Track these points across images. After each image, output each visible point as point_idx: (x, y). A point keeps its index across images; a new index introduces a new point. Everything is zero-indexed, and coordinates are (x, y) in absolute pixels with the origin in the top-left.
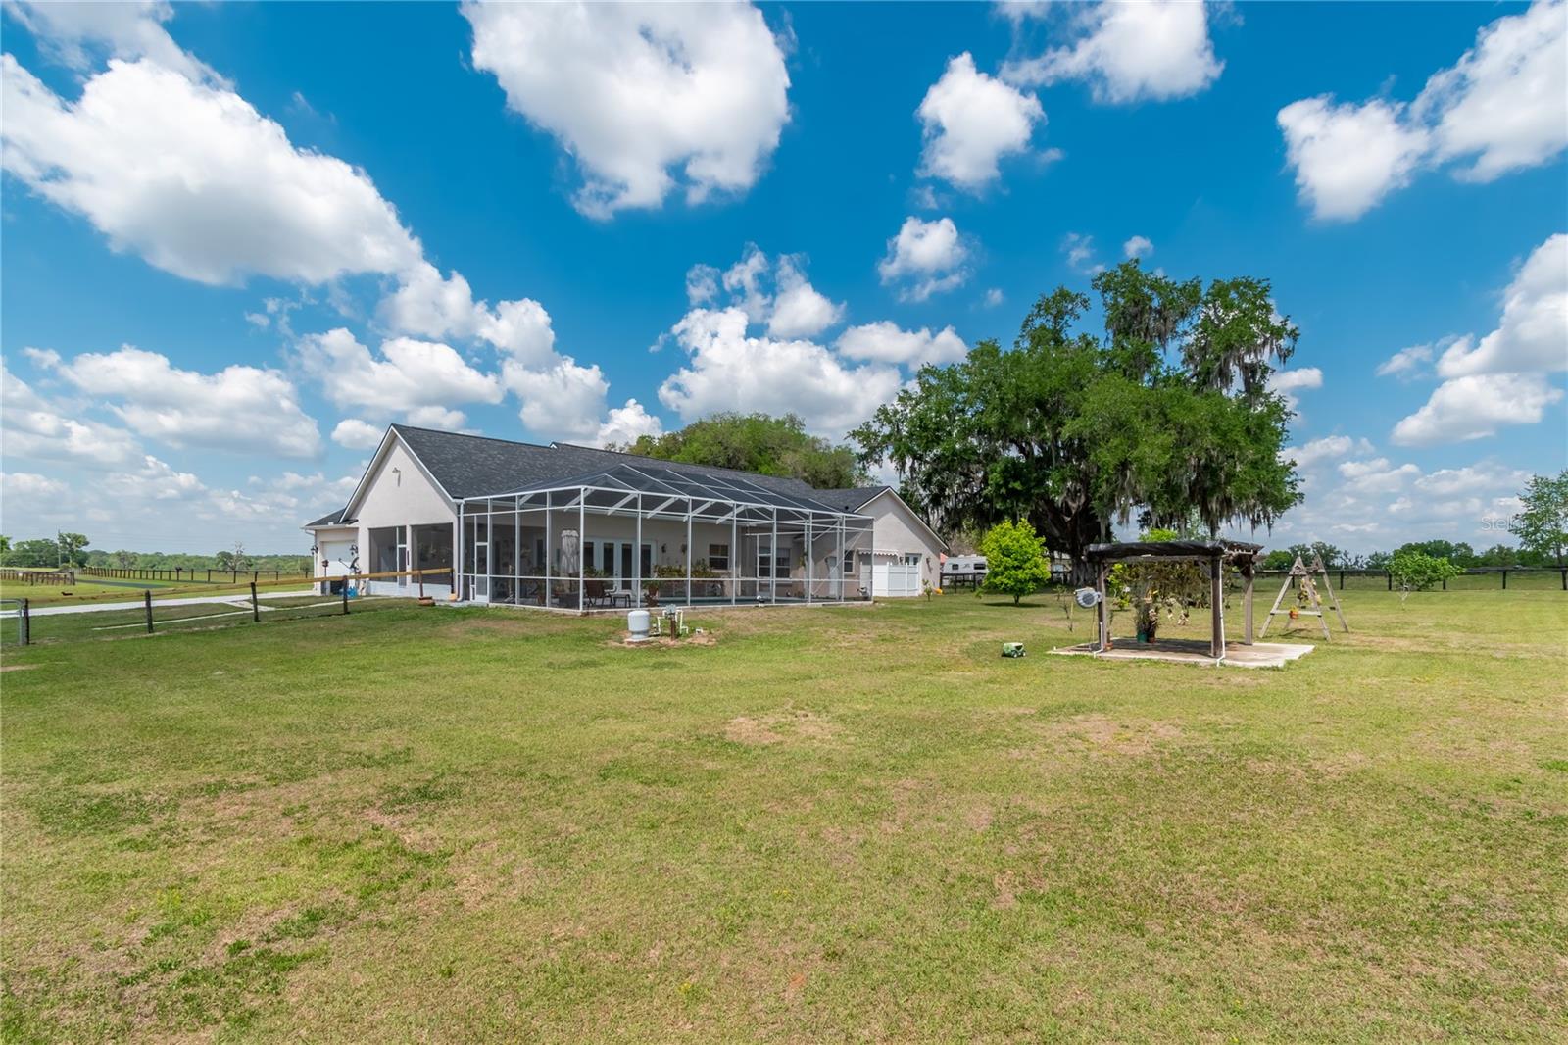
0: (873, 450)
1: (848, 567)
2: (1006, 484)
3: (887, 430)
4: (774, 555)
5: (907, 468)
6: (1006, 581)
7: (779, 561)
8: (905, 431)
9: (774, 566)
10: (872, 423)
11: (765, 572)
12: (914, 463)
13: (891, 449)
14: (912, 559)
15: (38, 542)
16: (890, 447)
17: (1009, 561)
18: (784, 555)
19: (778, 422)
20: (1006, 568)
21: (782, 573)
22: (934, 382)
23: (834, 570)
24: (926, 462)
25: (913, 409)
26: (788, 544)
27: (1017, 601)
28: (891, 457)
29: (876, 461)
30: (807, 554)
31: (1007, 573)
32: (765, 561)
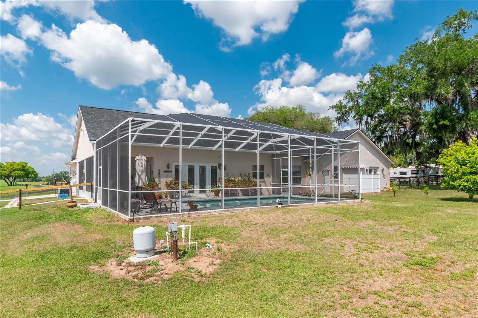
0: (343, 115)
1: (336, 176)
2: (437, 122)
3: (351, 104)
4: (290, 170)
5: (363, 122)
6: (464, 183)
7: (294, 173)
8: (362, 103)
9: (290, 176)
10: (342, 101)
11: (285, 180)
12: (367, 119)
13: (354, 113)
14: (373, 170)
15: (57, 174)
16: (353, 112)
17: (466, 169)
18: (297, 170)
19: (293, 108)
20: (464, 174)
21: (296, 180)
22: (378, 74)
23: (327, 178)
24: (376, 117)
25: (366, 91)
26: (299, 163)
27: (471, 197)
28: (354, 117)
29: (345, 121)
30: (313, 168)
31: (464, 178)
32: (285, 173)
